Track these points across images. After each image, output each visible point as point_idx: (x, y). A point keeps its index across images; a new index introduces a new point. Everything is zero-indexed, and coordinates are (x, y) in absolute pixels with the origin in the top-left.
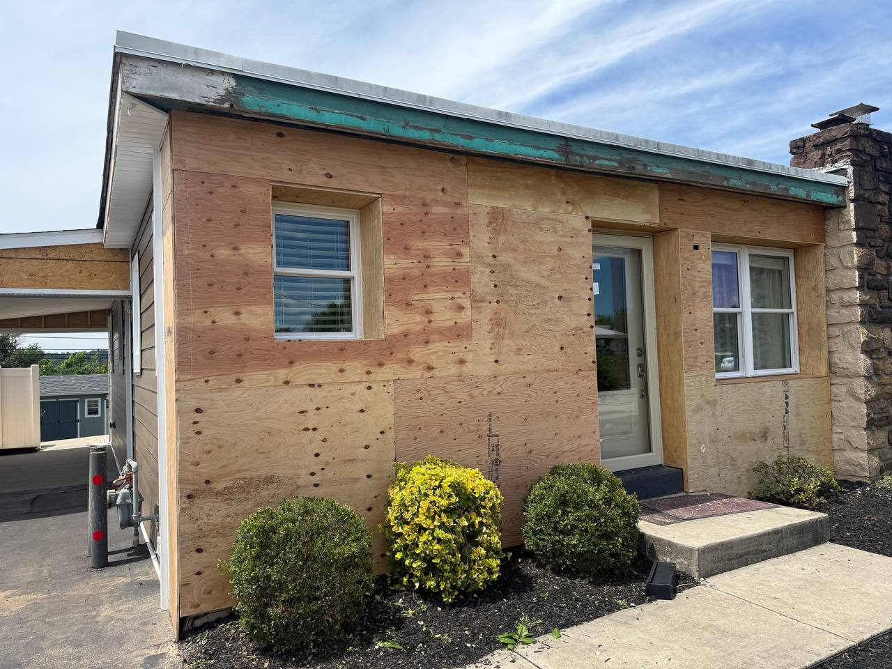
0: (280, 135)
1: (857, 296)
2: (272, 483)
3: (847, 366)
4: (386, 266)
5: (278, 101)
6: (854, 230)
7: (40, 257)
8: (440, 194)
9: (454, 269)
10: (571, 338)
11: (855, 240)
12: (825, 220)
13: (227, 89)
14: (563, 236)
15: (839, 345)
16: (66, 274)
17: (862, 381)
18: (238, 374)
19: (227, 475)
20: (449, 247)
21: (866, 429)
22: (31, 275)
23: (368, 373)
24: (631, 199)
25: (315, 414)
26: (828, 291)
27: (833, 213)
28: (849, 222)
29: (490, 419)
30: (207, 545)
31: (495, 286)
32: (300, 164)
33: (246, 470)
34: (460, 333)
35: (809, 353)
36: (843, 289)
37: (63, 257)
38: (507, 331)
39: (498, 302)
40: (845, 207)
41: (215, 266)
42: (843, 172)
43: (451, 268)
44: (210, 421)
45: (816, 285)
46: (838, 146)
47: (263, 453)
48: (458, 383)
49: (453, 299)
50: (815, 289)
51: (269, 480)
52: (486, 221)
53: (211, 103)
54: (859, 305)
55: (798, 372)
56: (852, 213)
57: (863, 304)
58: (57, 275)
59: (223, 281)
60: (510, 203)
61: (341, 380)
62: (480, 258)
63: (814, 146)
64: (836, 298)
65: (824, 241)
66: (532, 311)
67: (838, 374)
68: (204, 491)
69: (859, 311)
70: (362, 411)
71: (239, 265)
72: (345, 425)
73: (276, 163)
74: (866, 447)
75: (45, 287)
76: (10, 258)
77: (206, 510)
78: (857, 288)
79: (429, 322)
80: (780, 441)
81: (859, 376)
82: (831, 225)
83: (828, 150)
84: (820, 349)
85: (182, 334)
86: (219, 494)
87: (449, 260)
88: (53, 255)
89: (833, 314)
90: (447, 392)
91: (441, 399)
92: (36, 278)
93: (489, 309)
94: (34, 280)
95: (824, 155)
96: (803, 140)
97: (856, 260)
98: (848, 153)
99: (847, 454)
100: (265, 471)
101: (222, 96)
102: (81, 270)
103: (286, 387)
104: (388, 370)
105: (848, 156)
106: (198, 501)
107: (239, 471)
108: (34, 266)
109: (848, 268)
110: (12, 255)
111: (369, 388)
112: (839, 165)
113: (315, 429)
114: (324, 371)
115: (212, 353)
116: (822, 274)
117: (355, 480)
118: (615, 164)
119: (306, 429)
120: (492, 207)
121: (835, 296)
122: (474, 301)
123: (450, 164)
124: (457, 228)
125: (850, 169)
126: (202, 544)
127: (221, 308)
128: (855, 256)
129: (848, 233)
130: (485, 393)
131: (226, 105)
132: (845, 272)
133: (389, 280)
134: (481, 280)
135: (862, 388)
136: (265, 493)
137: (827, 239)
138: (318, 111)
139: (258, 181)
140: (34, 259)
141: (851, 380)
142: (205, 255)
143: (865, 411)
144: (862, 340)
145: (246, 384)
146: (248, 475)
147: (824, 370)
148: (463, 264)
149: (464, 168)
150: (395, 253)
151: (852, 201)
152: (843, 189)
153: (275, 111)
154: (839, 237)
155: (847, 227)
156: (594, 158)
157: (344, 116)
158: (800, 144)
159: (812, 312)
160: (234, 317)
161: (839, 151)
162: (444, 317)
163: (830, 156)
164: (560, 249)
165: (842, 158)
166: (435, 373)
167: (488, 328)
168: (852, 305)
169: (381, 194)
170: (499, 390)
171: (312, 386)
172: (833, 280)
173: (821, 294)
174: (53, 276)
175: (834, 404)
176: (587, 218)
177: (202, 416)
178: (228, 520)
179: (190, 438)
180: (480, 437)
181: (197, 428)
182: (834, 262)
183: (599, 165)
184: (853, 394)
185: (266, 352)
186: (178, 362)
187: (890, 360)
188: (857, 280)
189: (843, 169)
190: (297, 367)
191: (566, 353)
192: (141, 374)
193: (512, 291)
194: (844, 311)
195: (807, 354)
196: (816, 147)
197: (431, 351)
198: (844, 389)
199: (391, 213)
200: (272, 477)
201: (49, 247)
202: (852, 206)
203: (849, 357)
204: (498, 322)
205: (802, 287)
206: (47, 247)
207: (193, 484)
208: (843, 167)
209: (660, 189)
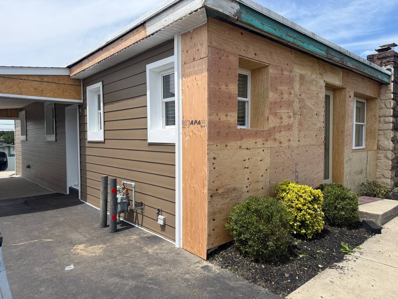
0: (242, 34)
1: (391, 119)
2: (235, 190)
3: (385, 146)
4: (270, 97)
5: (252, 18)
6: (392, 93)
7: (39, 80)
8: (286, 65)
9: (289, 100)
10: (318, 132)
11: (392, 97)
12: (381, 89)
13: (237, 10)
14: (318, 88)
15: (382, 138)
16: (52, 90)
17: (391, 152)
18: (226, 143)
19: (222, 187)
20: (288, 90)
21: (390, 170)
22: (35, 89)
23: (263, 144)
24: (335, 75)
25: (248, 161)
26: (380, 117)
27: (384, 86)
28: (391, 90)
29: (296, 165)
30: (216, 217)
31: (300, 108)
32: (247, 48)
33: (228, 185)
34: (289, 128)
35: (370, 141)
36: (385, 116)
37: (50, 81)
38: (302, 128)
39: (300, 115)
40: (389, 84)
41: (220, 93)
42: (390, 70)
43: (288, 99)
44: (218, 163)
45: (375, 114)
46: (388, 60)
47: (233, 177)
48: (288, 149)
49: (288, 113)
50: (374, 116)
51: (234, 189)
52: (298, 80)
53: (232, 16)
54: (392, 123)
55: (365, 148)
56: (392, 87)
57: (393, 123)
58: (48, 90)
59: (223, 101)
60: (305, 72)
61: (255, 147)
62: (296, 95)
63: (377, 58)
64: (382, 120)
65: (379, 97)
66: (309, 120)
67: (380, 149)
68: (215, 194)
69: (392, 125)
70: (261, 160)
71: (227, 93)
72: (256, 166)
73: (240, 47)
74: (390, 177)
75: (42, 96)
76: (25, 80)
77: (216, 202)
78: (391, 116)
79: (281, 122)
80: (365, 175)
81: (390, 150)
82: (383, 91)
83: (384, 61)
84: (375, 139)
85: (210, 124)
86: (220, 195)
87: (288, 96)
88: (45, 80)
89: (381, 126)
90: (285, 153)
91: (283, 156)
92: (38, 91)
93: (298, 117)
94: (36, 91)
95: (382, 62)
96: (373, 55)
97: (392, 105)
98: (392, 63)
99: (382, 180)
100: (233, 186)
101: (235, 13)
102: (59, 88)
103: (240, 149)
104: (269, 143)
105: (392, 64)
106: (214, 198)
107: (226, 185)
108: (36, 84)
109: (389, 108)
110: (25, 78)
111: (263, 151)
112: (388, 67)
113: (248, 168)
114: (251, 143)
115: (219, 133)
116: (378, 110)
117: (258, 190)
118: (339, 60)
119: (245, 168)
120: (300, 73)
121: (382, 119)
122: (294, 114)
123: (290, 53)
124: (291, 81)
125: (393, 69)
126: (215, 217)
127: (222, 113)
128: (392, 104)
129: (390, 94)
130: (295, 154)
131: (236, 18)
132: (387, 110)
133: (271, 103)
134: (296, 105)
135: (390, 155)
136: (233, 195)
137: (380, 96)
138: (263, 25)
139: (234, 54)
140: (37, 81)
141: (386, 151)
142: (217, 88)
143: (391, 164)
144: (392, 136)
145: (228, 147)
146: (229, 187)
147: (376, 148)
148: (292, 97)
149: (293, 55)
150: (273, 91)
151: (392, 82)
152: (389, 76)
153: (250, 22)
154: (386, 96)
155: (389, 92)
156: (334, 56)
157: (270, 28)
158: (372, 57)
159: (372, 125)
160: (225, 117)
161: (388, 61)
162: (286, 121)
163: (384, 63)
164: (317, 94)
165: (389, 64)
166: (282, 145)
167: (297, 126)
168: (389, 123)
169: (270, 64)
170: (299, 153)
171: (247, 149)
172: (382, 112)
173: (377, 118)
174: (46, 90)
175: (378, 160)
176: (324, 81)
177: (215, 161)
178: (223, 206)
179: (212, 170)
180: (293, 172)
181: (214, 166)
182: (383, 105)
183: (335, 59)
184: (386, 157)
185: (234, 133)
186: (208, 136)
187: (397, 144)
188: (392, 113)
189: (390, 69)
190: (243, 141)
191: (317, 138)
192: (105, 141)
193: (304, 111)
194: (385, 125)
195: (369, 141)
196: (379, 59)
197: (281, 135)
198: (382, 155)
199: (273, 73)
200: (235, 188)
201: (44, 75)
202: (392, 84)
203: (386, 143)
204: (300, 124)
205: (369, 115)
206: (43, 75)
207: (212, 191)
208: (390, 68)
209: (343, 71)
